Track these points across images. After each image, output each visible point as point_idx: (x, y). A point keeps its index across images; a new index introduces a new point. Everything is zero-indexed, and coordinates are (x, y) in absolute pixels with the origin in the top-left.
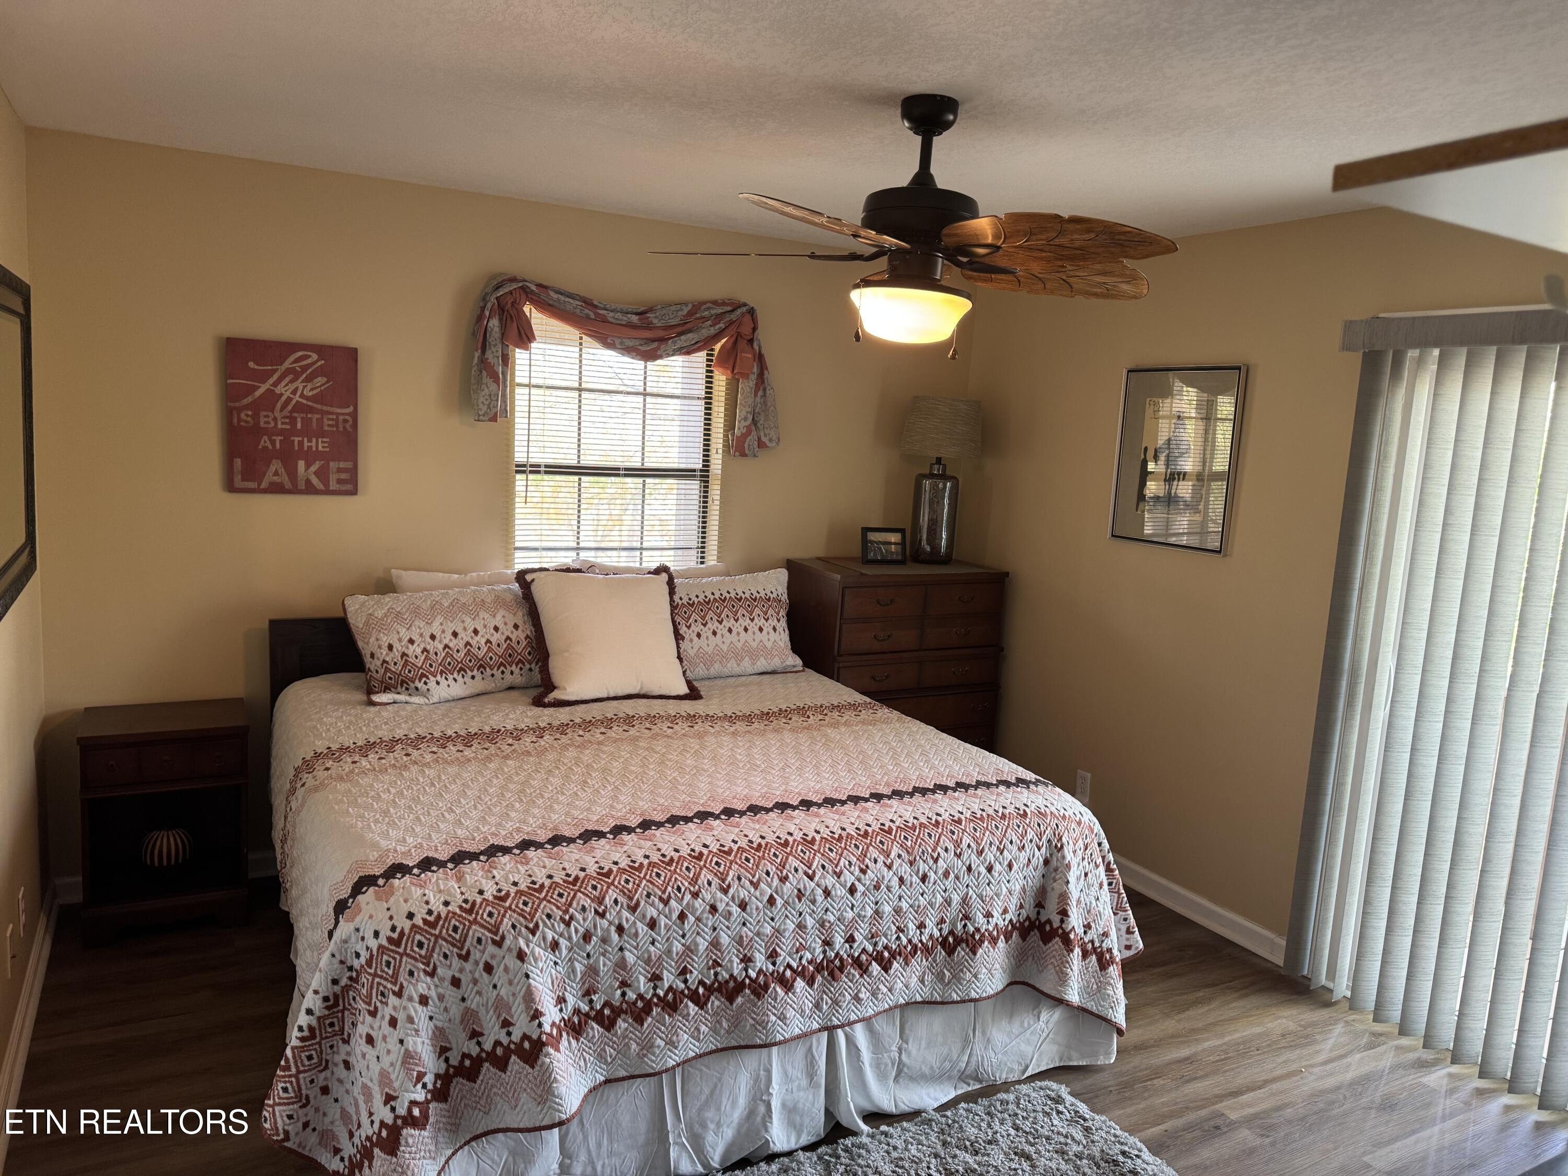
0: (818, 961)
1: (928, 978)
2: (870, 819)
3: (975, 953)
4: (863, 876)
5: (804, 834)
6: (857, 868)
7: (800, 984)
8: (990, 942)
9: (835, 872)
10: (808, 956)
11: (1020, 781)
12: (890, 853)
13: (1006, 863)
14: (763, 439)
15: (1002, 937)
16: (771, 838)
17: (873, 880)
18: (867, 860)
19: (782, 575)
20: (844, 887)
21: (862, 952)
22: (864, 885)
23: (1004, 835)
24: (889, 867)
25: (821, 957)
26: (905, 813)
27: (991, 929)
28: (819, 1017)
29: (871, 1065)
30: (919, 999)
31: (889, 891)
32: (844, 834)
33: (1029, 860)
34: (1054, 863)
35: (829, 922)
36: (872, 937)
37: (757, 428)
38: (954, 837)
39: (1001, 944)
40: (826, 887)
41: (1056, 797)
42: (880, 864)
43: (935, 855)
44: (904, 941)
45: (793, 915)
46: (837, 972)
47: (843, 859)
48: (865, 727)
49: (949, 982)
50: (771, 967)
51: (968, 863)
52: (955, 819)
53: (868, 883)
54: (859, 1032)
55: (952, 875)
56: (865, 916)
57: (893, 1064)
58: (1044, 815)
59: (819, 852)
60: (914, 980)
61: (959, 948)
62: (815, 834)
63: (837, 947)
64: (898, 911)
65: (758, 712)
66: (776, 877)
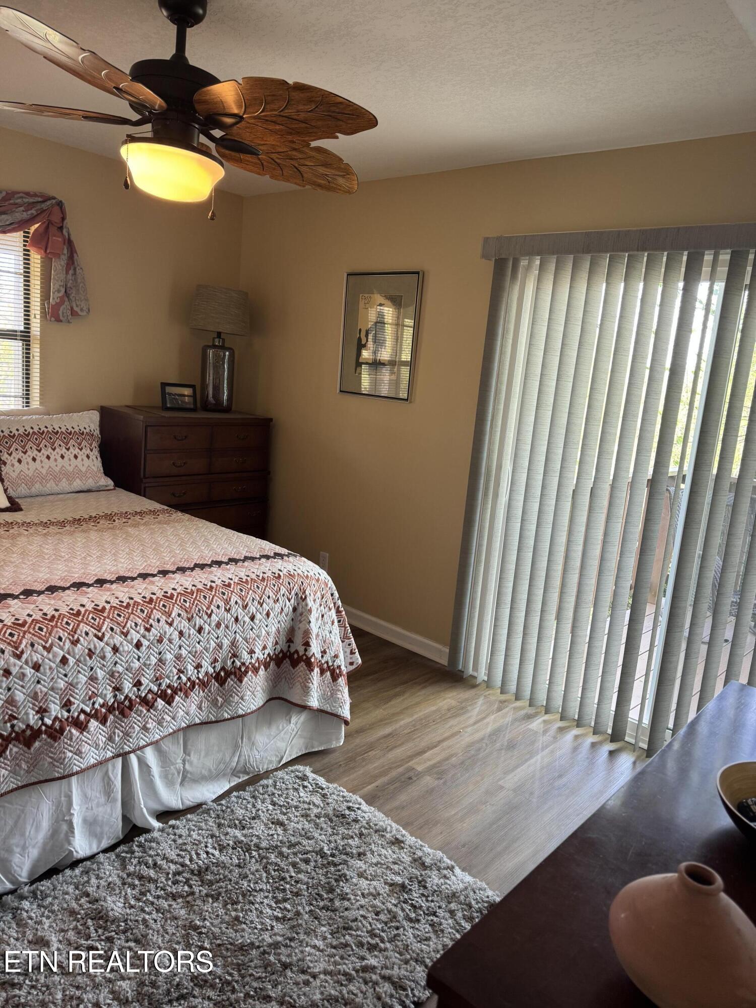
0: (110, 704)
1: (205, 705)
2: (155, 589)
3: (241, 682)
4: (147, 633)
5: (96, 605)
6: (142, 628)
7: (93, 724)
8: (253, 672)
9: (123, 633)
10: (101, 701)
11: (277, 555)
12: (171, 613)
13: (265, 613)
14: (75, 308)
15: (262, 667)
16: (64, 610)
17: (156, 636)
18: (151, 621)
19: (95, 416)
20: (131, 643)
21: (148, 692)
22: (149, 640)
23: (264, 593)
24: (171, 624)
25: (112, 700)
26: (185, 582)
27: (253, 661)
28: (112, 747)
29: (160, 777)
30: (197, 721)
31: (171, 643)
32: (131, 602)
33: (282, 609)
34: (300, 609)
35: (118, 672)
36: (157, 680)
37: (69, 300)
38: (225, 597)
39: (262, 672)
40: (115, 645)
41: (302, 564)
42: (162, 622)
43: (209, 612)
44: (184, 679)
45: (85, 670)
46: (127, 711)
47: (129, 622)
48: (160, 526)
49: (221, 706)
50: (66, 714)
51: (235, 615)
52: (226, 583)
53: (152, 638)
54: (150, 755)
55: (223, 625)
56: (150, 665)
57: (179, 773)
58: (293, 576)
59: (108, 618)
60: (194, 707)
61: (229, 680)
62: (105, 604)
63: (126, 691)
64: (178, 657)
65: (71, 519)
66: (68, 641)
